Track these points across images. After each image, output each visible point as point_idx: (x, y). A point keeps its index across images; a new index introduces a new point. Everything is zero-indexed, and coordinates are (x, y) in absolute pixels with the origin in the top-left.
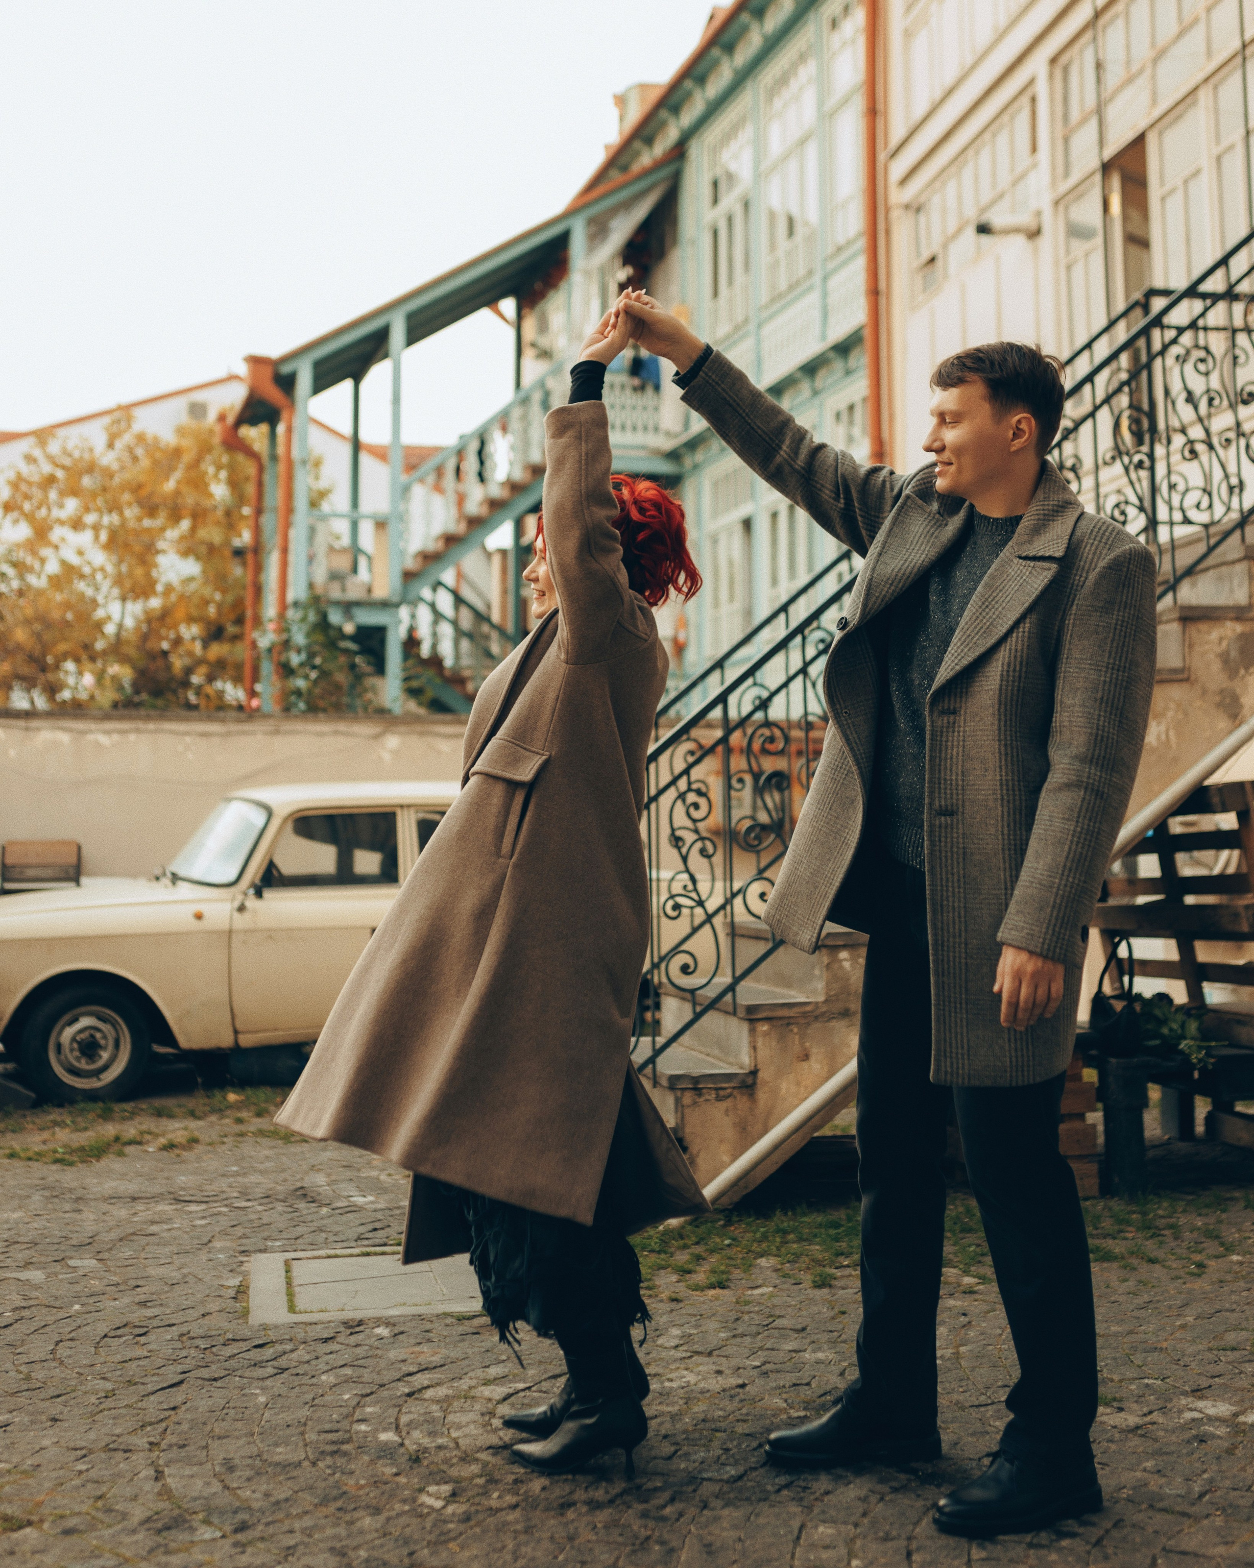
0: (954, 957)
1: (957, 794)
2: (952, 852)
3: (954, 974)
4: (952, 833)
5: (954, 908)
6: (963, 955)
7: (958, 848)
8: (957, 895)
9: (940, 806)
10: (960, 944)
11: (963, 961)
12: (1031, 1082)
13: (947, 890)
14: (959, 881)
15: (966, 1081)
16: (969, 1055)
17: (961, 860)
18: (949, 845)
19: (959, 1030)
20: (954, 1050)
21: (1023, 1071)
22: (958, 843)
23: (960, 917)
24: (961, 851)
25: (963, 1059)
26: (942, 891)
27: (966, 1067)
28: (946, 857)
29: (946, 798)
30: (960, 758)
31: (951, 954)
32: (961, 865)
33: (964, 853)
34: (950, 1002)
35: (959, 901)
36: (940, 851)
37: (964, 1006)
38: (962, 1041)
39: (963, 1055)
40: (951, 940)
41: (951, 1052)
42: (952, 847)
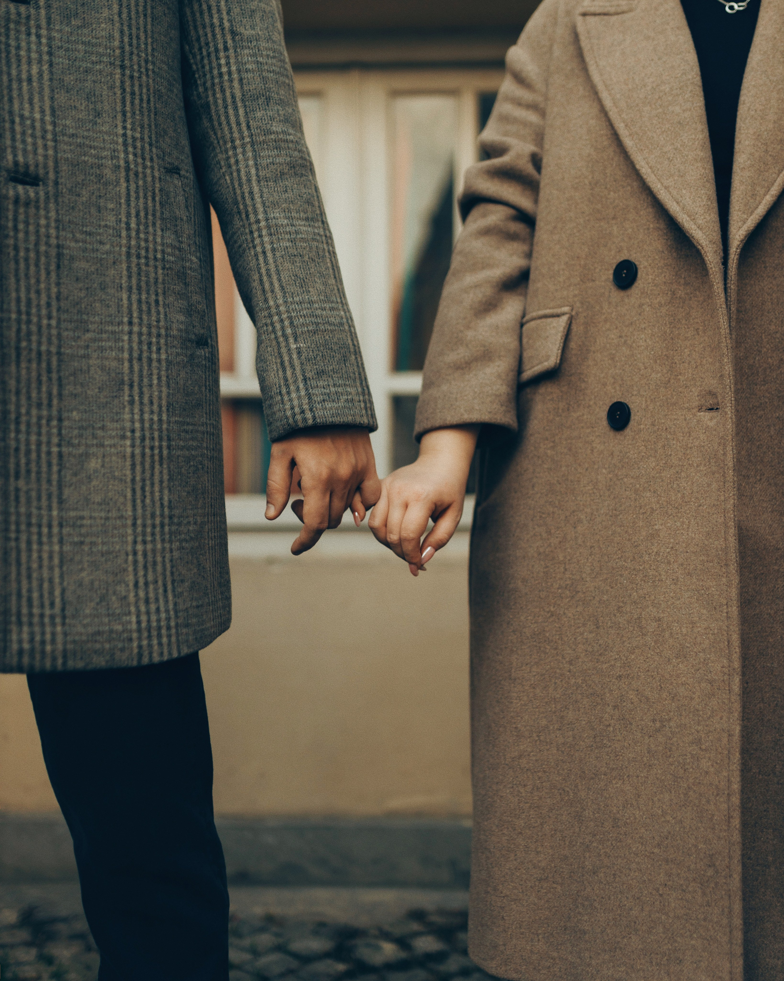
0: (39, 444)
1: (45, 147)
2: (38, 252)
3: (39, 473)
4: (37, 216)
5: (39, 353)
6: (55, 440)
7: (48, 244)
8: (44, 330)
9: (16, 163)
10: (49, 420)
11: (55, 449)
12: (175, 655)
13: (29, 322)
14: (49, 305)
15: (60, 661)
16: (64, 617)
17: (53, 267)
18: (32, 238)
19: (46, 574)
20: (36, 611)
21: (159, 636)
22: (48, 236)
23: (49, 371)
24: (53, 252)
25: (53, 624)
26: (19, 321)
27: (60, 638)
28: (27, 259)
29: (25, 151)
30: (46, 83)
31: (33, 438)
32: (53, 275)
33: (59, 256)
34: (29, 525)
35: (50, 343)
36: (16, 248)
37: (55, 530)
38: (51, 592)
39: (52, 617)
40: (34, 412)
41: (31, 615)
42: (37, 244)
